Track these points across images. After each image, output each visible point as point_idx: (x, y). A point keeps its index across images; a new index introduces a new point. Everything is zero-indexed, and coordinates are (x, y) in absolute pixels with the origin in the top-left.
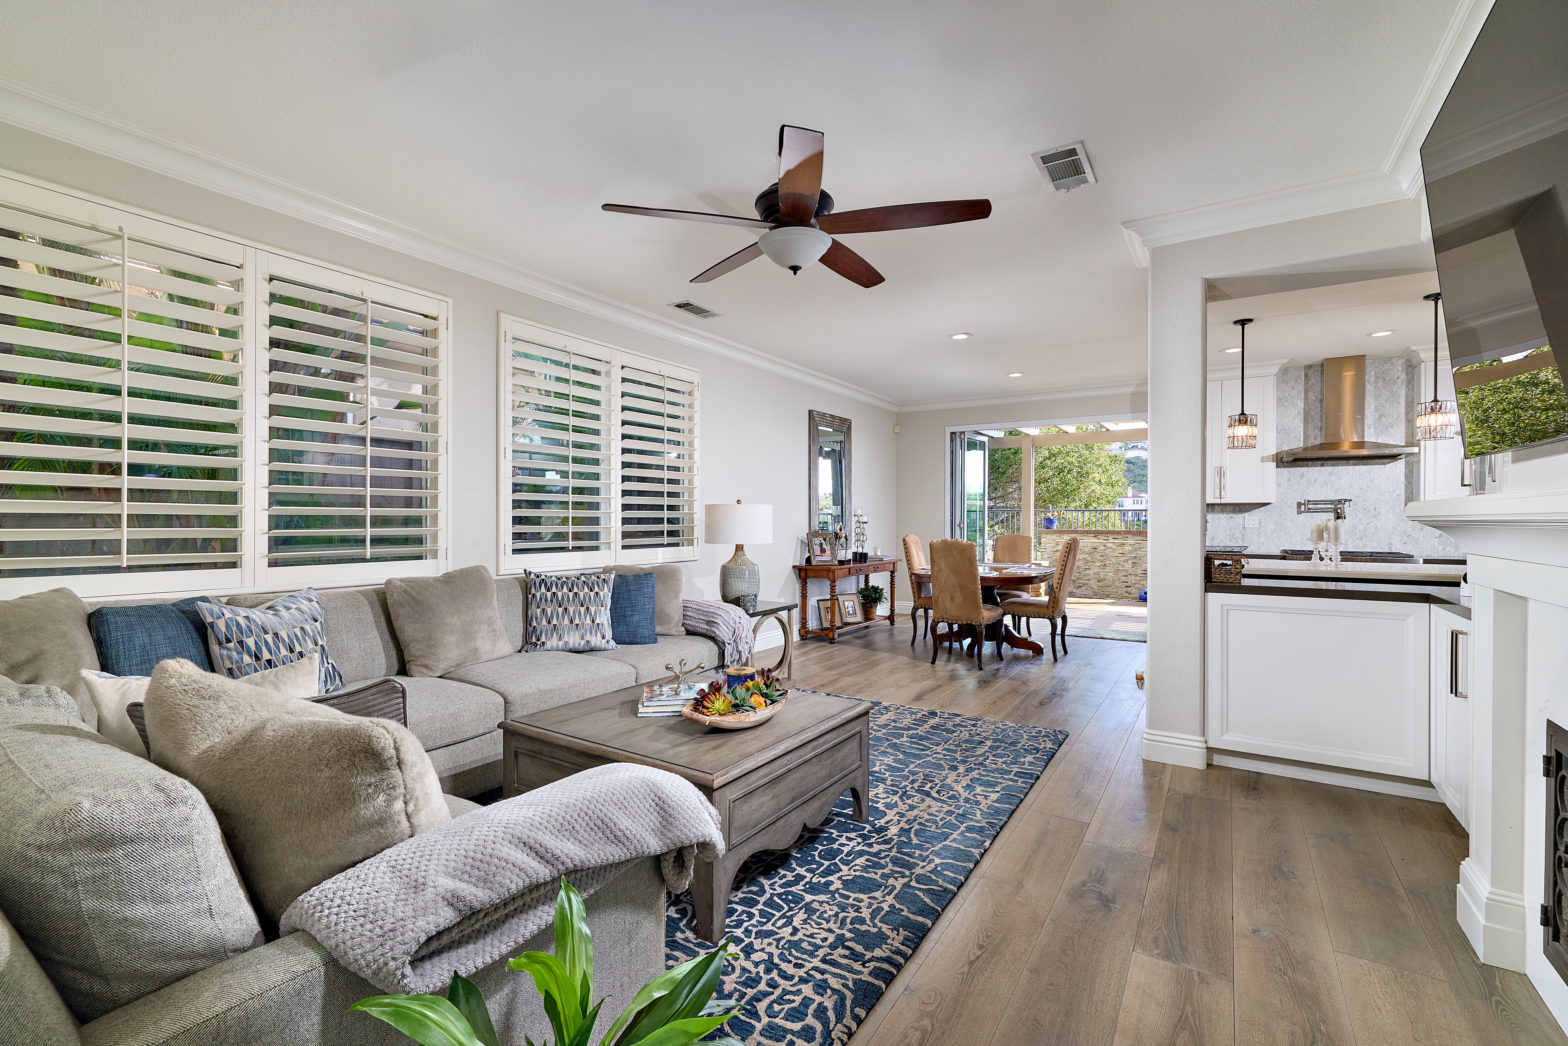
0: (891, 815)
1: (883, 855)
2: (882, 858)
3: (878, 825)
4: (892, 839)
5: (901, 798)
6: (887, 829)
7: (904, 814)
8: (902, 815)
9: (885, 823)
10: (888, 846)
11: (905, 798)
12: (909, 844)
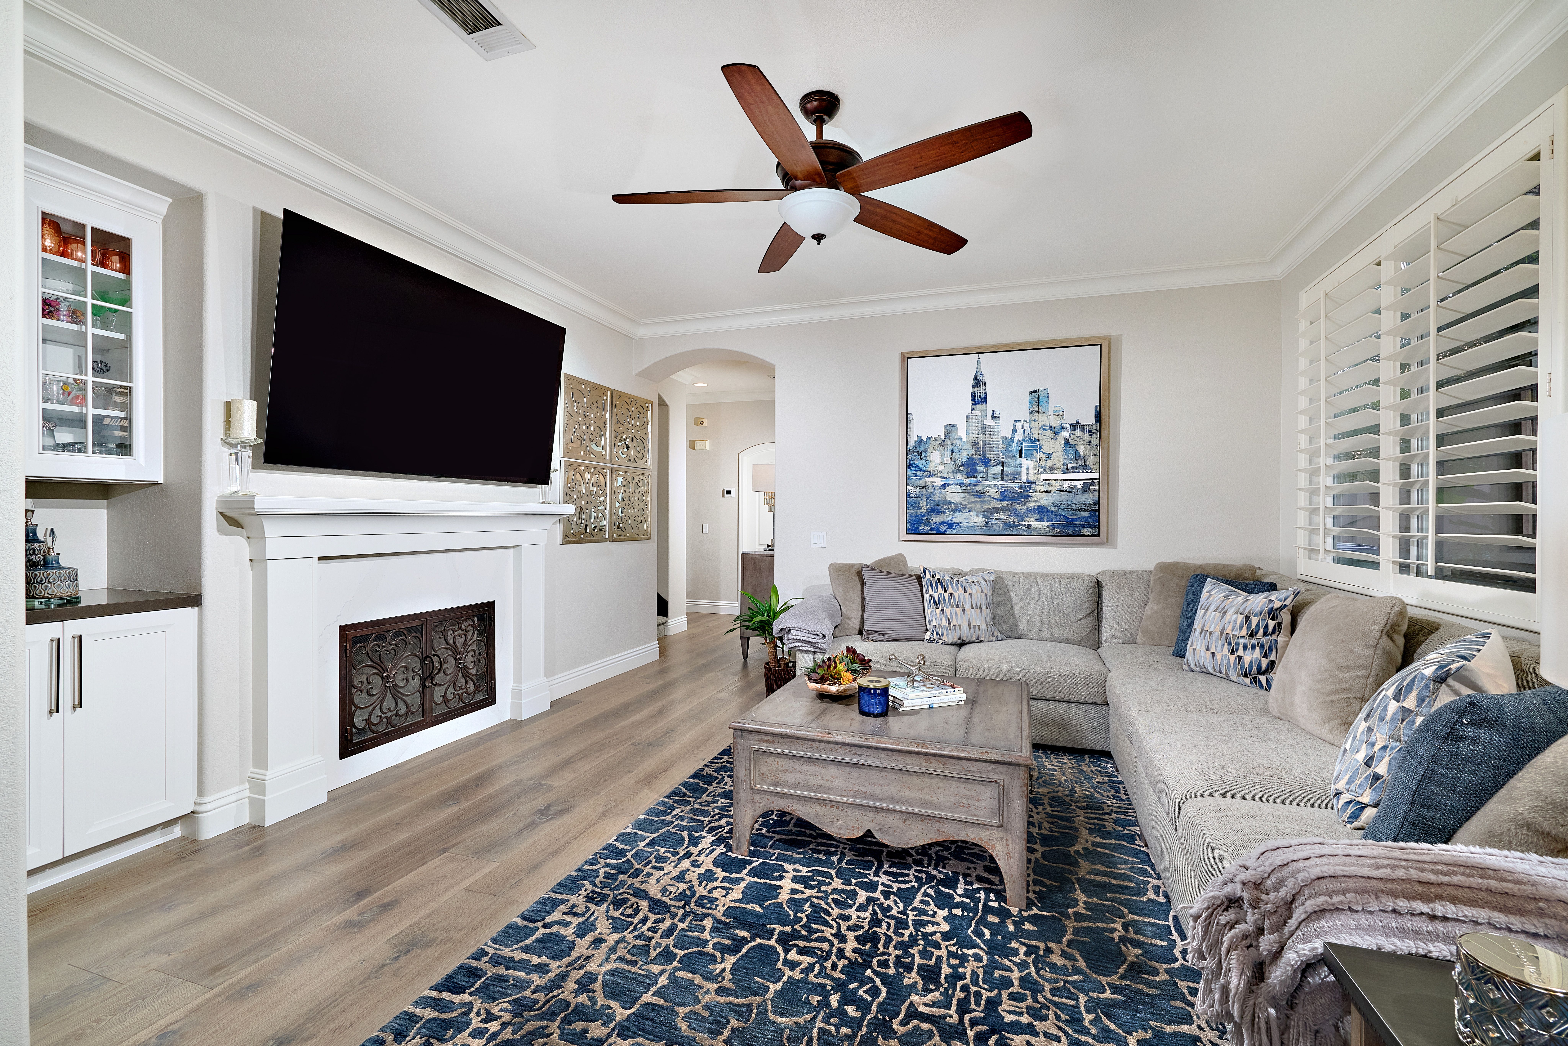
0: (707, 863)
1: (717, 817)
2: (719, 814)
3: (722, 846)
4: (709, 832)
5: (694, 893)
6: (713, 843)
7: (693, 865)
8: (695, 864)
9: (714, 849)
10: (712, 825)
11: (688, 893)
12: (691, 830)
